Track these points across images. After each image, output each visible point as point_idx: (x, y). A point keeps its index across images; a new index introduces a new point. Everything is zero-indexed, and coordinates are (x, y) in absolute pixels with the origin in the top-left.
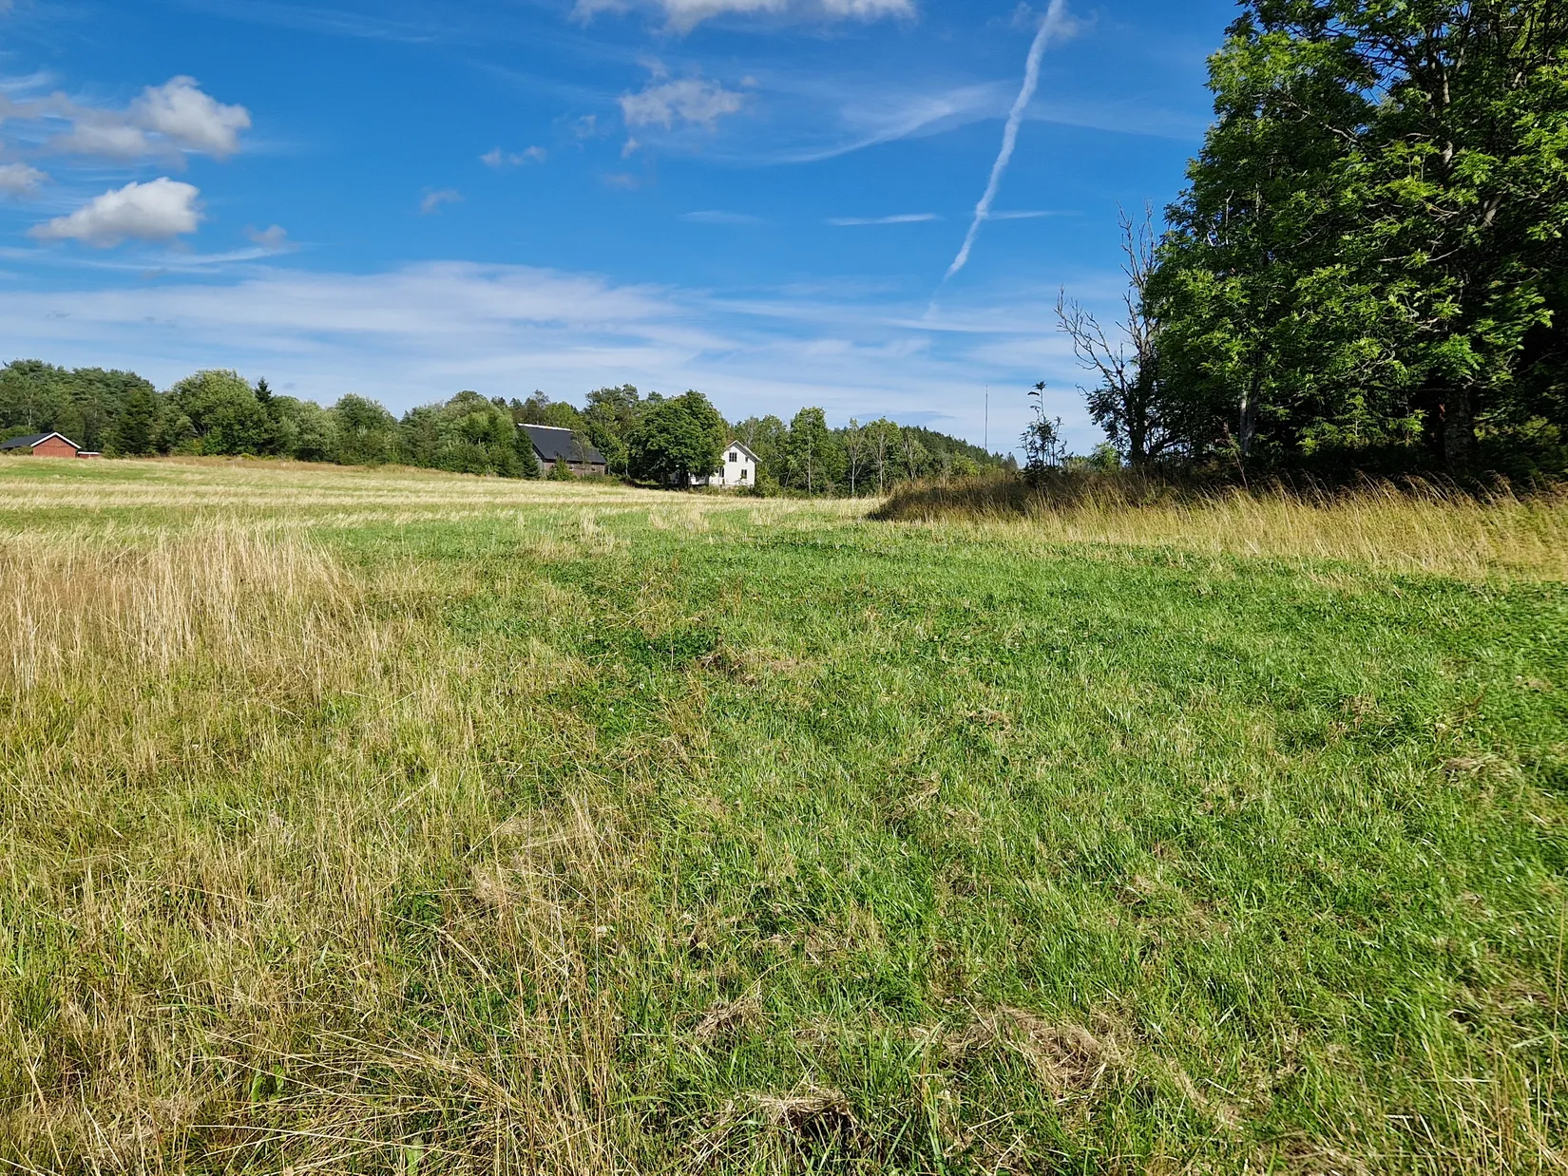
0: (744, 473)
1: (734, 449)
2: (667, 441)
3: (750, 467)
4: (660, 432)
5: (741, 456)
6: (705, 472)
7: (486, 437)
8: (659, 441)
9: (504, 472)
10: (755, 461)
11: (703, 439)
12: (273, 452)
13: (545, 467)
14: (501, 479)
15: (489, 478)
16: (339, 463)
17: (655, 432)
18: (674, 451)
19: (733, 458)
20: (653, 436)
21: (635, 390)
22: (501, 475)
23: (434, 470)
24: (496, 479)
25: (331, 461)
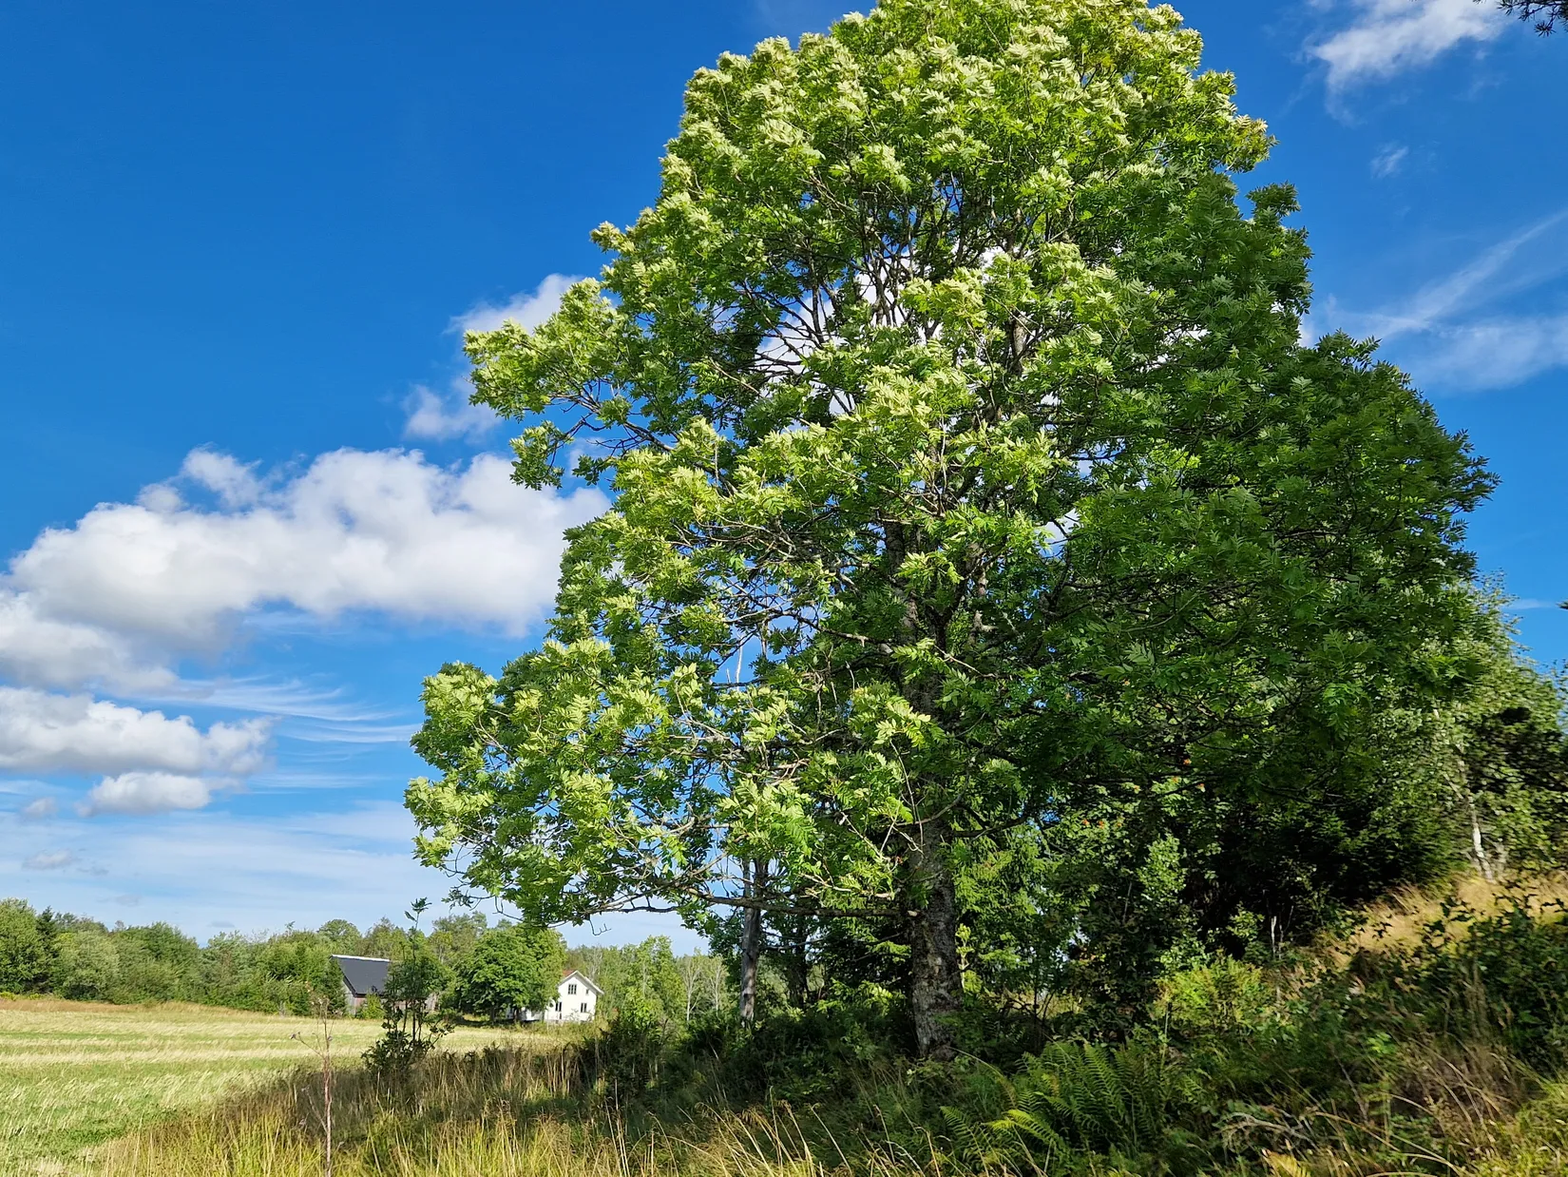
0: (584, 1007)
1: (574, 981)
2: (495, 973)
3: (591, 1000)
4: (489, 963)
5: (581, 988)
6: (537, 1005)
7: (291, 970)
8: (487, 972)
9: (302, 1009)
10: (598, 993)
11: (534, 970)
12: (42, 990)
13: (353, 1002)
14: (299, 1019)
15: (281, 1018)
16: (111, 1002)
17: (484, 963)
18: (501, 984)
19: (572, 989)
20: (480, 968)
21: (484, 917)
22: (297, 1013)
23: (223, 1009)
24: (294, 1018)
25: (104, 999)
